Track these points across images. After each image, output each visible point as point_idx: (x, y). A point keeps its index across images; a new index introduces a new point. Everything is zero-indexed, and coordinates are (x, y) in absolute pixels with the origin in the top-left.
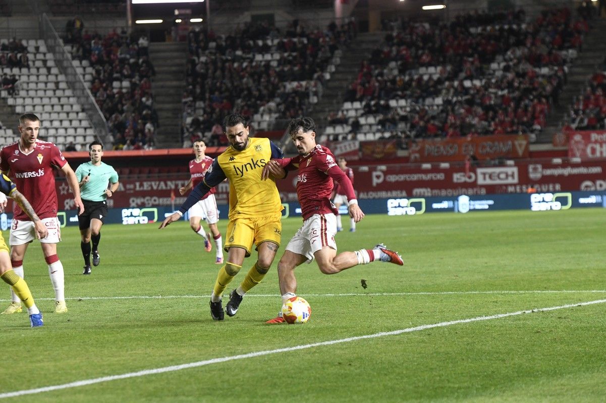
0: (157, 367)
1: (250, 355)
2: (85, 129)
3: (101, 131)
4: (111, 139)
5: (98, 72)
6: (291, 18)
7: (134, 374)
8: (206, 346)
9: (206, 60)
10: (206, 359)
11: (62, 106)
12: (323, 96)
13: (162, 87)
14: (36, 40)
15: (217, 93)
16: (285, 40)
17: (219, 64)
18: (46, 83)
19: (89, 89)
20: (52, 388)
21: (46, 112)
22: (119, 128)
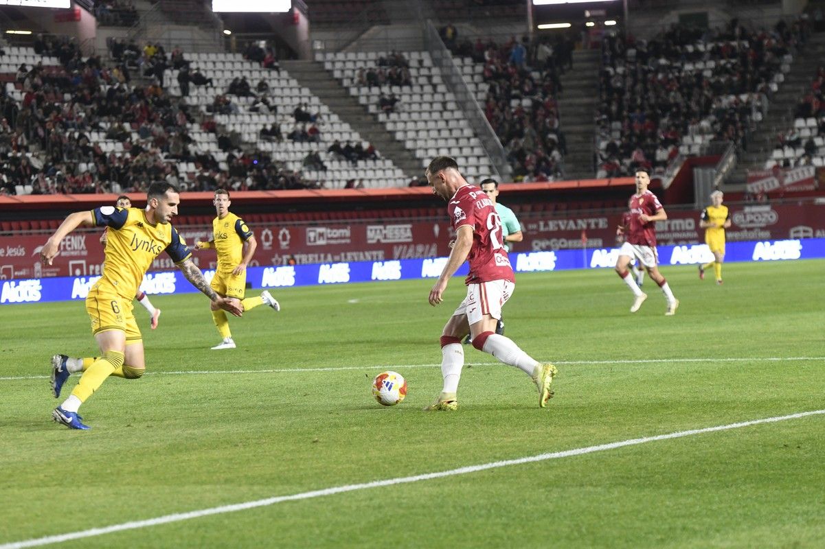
0: (560, 450)
1: (674, 435)
2: (478, 157)
3: (496, 161)
4: (509, 169)
5: (492, 89)
6: (728, 18)
7: (531, 459)
8: (619, 424)
9: (624, 71)
10: (620, 441)
11: (451, 130)
12: (769, 113)
13: (571, 105)
14: (420, 51)
15: (638, 111)
16: (721, 45)
17: (640, 76)
18: (431, 104)
19: (482, 109)
20: (433, 475)
21: (432, 139)
22: (519, 155)
